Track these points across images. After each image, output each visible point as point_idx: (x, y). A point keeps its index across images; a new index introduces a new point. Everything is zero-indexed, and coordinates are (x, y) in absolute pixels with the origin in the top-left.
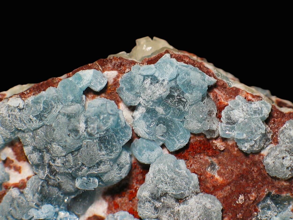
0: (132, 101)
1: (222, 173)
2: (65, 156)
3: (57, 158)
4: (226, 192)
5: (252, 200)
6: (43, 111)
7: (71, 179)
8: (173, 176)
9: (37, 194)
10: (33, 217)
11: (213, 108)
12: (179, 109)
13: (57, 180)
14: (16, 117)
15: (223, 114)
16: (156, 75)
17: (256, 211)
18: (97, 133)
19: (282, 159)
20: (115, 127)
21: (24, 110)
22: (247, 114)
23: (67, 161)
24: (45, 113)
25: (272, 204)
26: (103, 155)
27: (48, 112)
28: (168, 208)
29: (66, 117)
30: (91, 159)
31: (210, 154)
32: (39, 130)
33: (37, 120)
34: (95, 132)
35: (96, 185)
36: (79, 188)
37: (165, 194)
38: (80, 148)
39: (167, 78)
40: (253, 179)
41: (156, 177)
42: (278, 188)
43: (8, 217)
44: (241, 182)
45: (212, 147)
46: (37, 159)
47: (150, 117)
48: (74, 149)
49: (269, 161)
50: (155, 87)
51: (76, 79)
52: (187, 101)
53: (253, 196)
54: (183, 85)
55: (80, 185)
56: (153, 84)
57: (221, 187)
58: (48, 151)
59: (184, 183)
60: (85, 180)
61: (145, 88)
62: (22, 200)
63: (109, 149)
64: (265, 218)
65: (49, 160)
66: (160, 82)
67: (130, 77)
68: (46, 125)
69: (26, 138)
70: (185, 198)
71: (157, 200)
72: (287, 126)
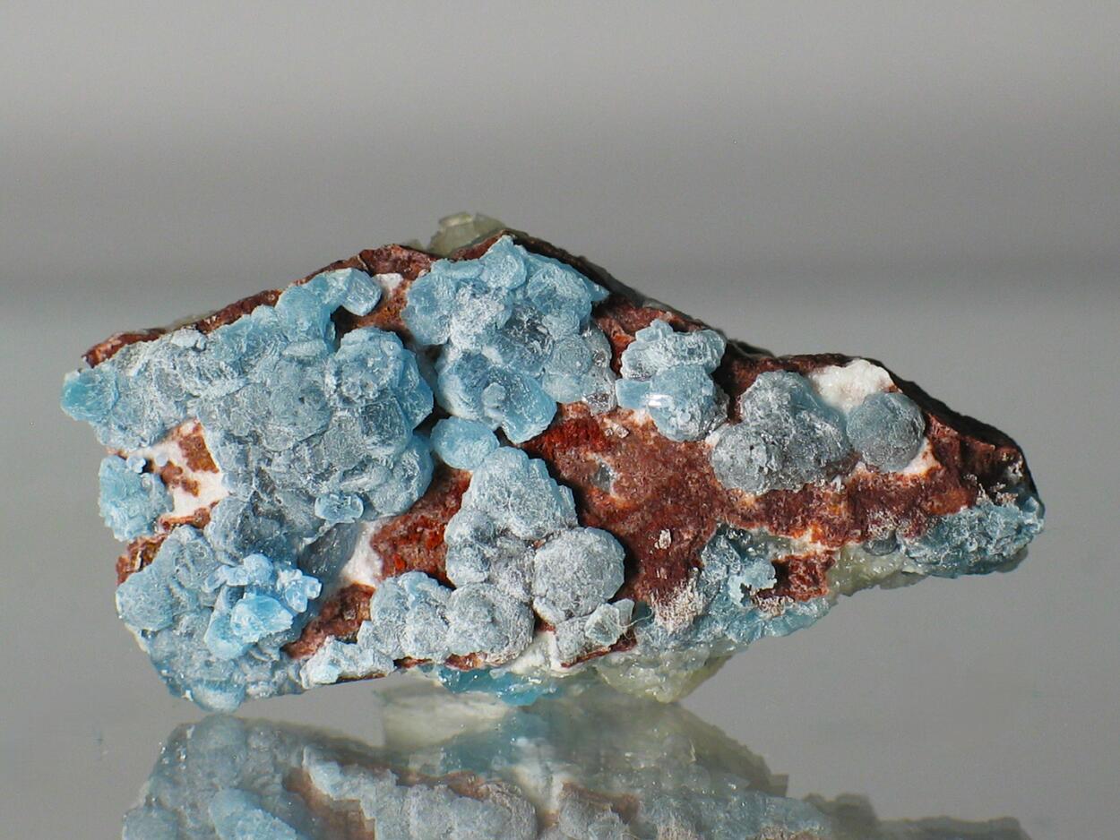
0: (433, 334)
1: (623, 487)
2: (294, 448)
3: (276, 454)
4: (633, 525)
5: (688, 540)
6: (246, 352)
7: (306, 499)
8: (520, 490)
9: (233, 532)
10: (225, 582)
11: (603, 350)
12: (532, 350)
13: (278, 503)
14: (190, 367)
15: (624, 358)
16: (484, 277)
17: (698, 564)
18: (361, 397)
19: (749, 450)
20: (399, 385)
21: (206, 351)
22: (674, 356)
23: (298, 459)
24: (253, 357)
25: (729, 548)
26: (374, 444)
27: (257, 355)
28: (511, 557)
29: (295, 364)
30: (349, 453)
31: (599, 447)
32: (237, 396)
33: (234, 373)
34: (356, 394)
35: (358, 510)
36: (322, 517)
37: (505, 532)
38: (325, 429)
39: (506, 282)
40: (689, 498)
41: (484, 495)
42: (742, 515)
43: (171, 587)
44: (664, 503)
45: (602, 433)
46: (234, 456)
47: (471, 369)
48: (310, 432)
49: (722, 455)
50: (481, 302)
51: (315, 286)
52: (548, 333)
53: (689, 533)
54: (540, 297)
55: (325, 511)
56: (478, 296)
57: (623, 515)
58: (257, 439)
59: (545, 504)
60: (335, 500)
61: (461, 305)
62: (201, 548)
63: (387, 432)
64: (715, 578)
65: (260, 460)
66: (492, 292)
67: (430, 283)
68: (255, 384)
69: (211, 413)
70: (547, 537)
71: (487, 543)
72: (759, 384)
